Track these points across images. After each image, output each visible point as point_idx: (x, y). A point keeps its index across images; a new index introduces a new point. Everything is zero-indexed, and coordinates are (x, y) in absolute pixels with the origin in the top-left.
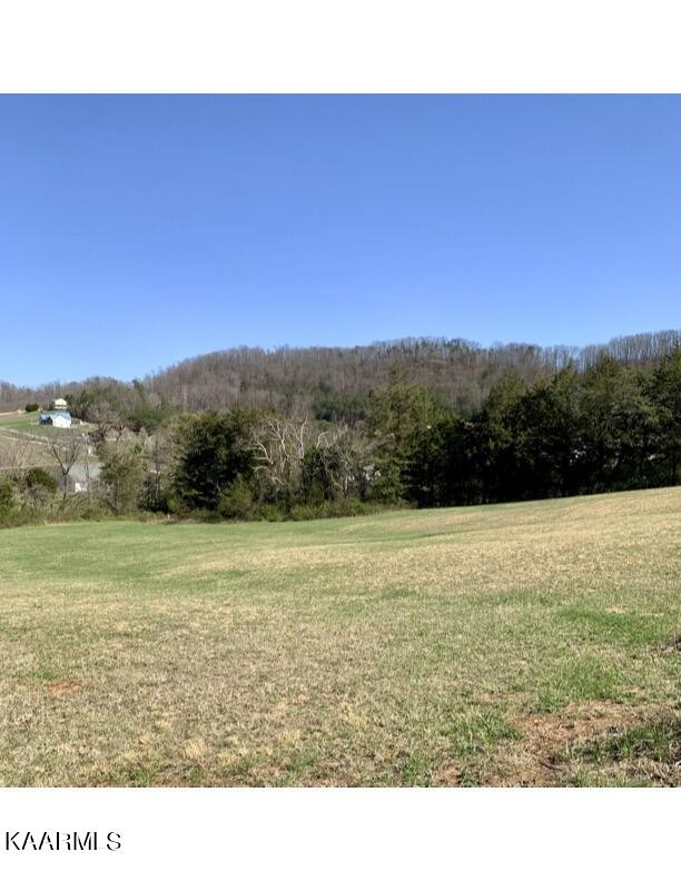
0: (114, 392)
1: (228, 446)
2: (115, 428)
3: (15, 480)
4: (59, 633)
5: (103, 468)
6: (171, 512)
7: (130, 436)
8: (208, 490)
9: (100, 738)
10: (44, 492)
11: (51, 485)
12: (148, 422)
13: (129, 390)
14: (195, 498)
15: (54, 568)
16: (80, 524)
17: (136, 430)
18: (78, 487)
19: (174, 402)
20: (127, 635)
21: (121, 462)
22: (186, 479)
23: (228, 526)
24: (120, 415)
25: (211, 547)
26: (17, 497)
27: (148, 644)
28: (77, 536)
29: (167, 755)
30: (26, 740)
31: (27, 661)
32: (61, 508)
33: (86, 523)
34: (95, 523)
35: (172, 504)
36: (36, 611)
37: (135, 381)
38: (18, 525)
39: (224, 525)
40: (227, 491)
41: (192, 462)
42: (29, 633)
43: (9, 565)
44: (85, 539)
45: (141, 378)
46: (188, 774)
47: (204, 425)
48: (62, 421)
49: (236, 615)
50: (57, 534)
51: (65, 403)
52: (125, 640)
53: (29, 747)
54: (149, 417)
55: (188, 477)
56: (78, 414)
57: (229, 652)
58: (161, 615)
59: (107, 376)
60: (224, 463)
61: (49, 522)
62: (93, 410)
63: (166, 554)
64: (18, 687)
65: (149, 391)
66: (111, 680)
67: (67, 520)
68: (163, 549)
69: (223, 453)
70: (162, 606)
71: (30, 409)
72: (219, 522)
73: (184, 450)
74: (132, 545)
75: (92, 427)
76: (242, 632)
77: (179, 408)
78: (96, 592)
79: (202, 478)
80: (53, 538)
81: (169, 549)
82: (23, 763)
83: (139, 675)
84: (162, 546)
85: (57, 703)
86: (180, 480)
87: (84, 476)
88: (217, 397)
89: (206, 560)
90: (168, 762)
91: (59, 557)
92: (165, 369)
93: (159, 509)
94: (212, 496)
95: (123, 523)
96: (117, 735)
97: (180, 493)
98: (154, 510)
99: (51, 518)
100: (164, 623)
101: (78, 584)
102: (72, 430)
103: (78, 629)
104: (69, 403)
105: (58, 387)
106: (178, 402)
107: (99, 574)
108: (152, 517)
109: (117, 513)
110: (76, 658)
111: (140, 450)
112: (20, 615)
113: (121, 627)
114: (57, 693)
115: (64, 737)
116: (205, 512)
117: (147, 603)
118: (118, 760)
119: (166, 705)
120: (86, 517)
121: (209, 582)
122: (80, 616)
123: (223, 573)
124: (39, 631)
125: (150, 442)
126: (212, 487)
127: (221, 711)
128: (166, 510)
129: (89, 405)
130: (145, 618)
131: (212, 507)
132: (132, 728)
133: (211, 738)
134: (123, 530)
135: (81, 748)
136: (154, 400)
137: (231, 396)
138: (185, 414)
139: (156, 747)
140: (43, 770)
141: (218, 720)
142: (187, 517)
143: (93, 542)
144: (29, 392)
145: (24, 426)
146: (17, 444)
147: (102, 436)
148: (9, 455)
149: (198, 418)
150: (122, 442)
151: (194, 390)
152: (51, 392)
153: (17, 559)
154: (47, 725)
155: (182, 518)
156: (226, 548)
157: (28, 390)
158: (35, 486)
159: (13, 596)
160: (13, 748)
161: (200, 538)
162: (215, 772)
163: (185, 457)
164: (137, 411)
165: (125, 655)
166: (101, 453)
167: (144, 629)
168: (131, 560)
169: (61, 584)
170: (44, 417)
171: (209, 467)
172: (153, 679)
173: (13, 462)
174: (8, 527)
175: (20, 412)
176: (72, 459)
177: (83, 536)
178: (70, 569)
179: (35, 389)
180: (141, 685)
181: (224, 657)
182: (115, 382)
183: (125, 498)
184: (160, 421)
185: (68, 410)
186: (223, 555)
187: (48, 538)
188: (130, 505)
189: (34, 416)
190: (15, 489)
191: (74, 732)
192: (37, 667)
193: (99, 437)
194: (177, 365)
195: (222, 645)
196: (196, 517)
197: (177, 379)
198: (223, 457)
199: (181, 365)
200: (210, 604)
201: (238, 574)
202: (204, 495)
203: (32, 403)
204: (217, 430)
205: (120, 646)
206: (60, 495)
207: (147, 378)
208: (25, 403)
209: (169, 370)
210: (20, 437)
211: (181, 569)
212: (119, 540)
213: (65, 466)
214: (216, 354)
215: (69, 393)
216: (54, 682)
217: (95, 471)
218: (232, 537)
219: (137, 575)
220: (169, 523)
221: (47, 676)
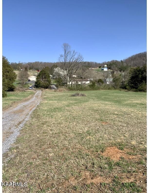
0: (117, 63)
1: (142, 74)
2: (116, 71)
3: (96, 81)
4: (104, 112)
5: (113, 79)
6: (127, 89)
7: (119, 72)
8: (136, 84)
9: (113, 135)
10: (101, 84)
11: (103, 82)
12: (123, 69)
13: (120, 62)
14: (133, 86)
15: (102, 99)
16: (107, 90)
17: (121, 71)
18: (108, 83)
19: (129, 65)
20: (117, 115)
21: (117, 78)
22: (131, 82)
23: (140, 93)
24: (117, 68)
25: (136, 98)
26: (96, 85)
27: (122, 117)
28: (107, 93)
29: (127, 142)
30: (98, 132)
31: (98, 117)
32: (104, 87)
33: (109, 90)
34: (110, 90)
35: (127, 87)
36: (99, 107)
37: (121, 61)
38: (96, 90)
39: (139, 93)
40: (140, 85)
41: (132, 78)
42: (98, 111)
43: (94, 97)
44: (108, 94)
45: (123, 60)
46: (132, 148)
47: (136, 70)
48: (106, 69)
49: (142, 114)
50: (103, 92)
51: (106, 66)
52: (117, 116)
53: (99, 134)
54: (123, 68)
55: (131, 81)
56: (109, 68)
57: (141, 122)
58: (124, 111)
59: (115, 60)
60: (140, 78)
61: (102, 90)
62: (112, 67)
63: (126, 98)
64: (96, 121)
65: (124, 63)
66: (114, 124)
67: (105, 90)
68: (125, 97)
69: (140, 76)
70: (125, 109)
71: (100, 67)
72: (138, 92)
73: (131, 75)
74: (118, 96)
75: (112, 71)
76: (144, 118)
77: (130, 66)
78: (110, 105)
79: (135, 81)
80: (102, 93)
81: (126, 97)
82: (98, 137)
83: (120, 124)
84: (124, 96)
85: (104, 126)
86: (129, 82)
87: (109, 81)
88: (140, 63)
89: (135, 100)
90: (127, 144)
91: (103, 97)
92: (128, 58)
93: (124, 88)
94: (136, 86)
95: (116, 91)
96: (116, 135)
97: (129, 85)
98: (123, 88)
99: (102, 89)
100: (125, 113)
101: (107, 103)
102: (107, 71)
103: (107, 112)
104: (107, 66)
105: (105, 63)
106: (130, 65)
107: (111, 101)
108: (123, 90)
109: (115, 89)
110: (107, 118)
111: (121, 75)
112: (96, 107)
113: (116, 113)
114: (104, 124)
115: (105, 133)
116: (135, 89)
117: (121, 108)
118: (116, 141)
119: (126, 131)
120: (109, 89)
121: (135, 105)
122: (107, 109)
123: (139, 104)
124: (100, 111)
125: (123, 73)
126: (137, 84)
127: (139, 135)
128: (126, 89)
129: (111, 66)
130: (121, 112)
131: (136, 88)
132: (119, 135)
133: (137, 141)
134: (116, 92)
135: (109, 136)
136: (125, 65)
137: (144, 63)
138: (132, 67)
139: (125, 140)
140: (101, 139)
141: (139, 137)
142: (130, 90)
143: (110, 94)
144: (100, 64)
145: (98, 71)
146: (97, 74)
147: (113, 72)
148: (95, 76)
149: (135, 68)
150: (117, 74)
151: (134, 62)
152: (104, 64)
153: (95, 96)
154: (102, 130)
155: (129, 90)
156: (139, 98)
157: (100, 63)
158: (100, 82)
159: (95, 104)
160: (96, 133)
161: (133, 95)
162: (139, 149)
163: (131, 77)
164: (121, 67)
165: (117, 119)
166: (113, 76)
167: (121, 114)
168: (118, 99)
169: (103, 102)
170: (102, 69)
171: (136, 79)
172: (123, 125)
173: (96, 78)
174: (94, 90)
175: (98, 68)
176: (107, 77)
177: (108, 93)
178: (105, 99)
179: (101, 63)
180: (121, 126)
181: (139, 123)
182: (117, 61)
183: (117, 86)
184: (126, 69)
185: (107, 67)
186: (139, 99)
187: (101, 93)
188: (118, 87)
189: (100, 68)
190: (96, 83)
191: (107, 133)
192: (100, 118)
193: (113, 73)
194: (131, 57)
195: (139, 120)
196: (132, 91)
197: (131, 60)
198: (140, 77)
199: (132, 56)
200: (136, 111)
201: (143, 104)
202: (135, 86)
203: (100, 66)
204: (139, 71)
205: (116, 117)
206: (104, 84)
207: (124, 60)
208: (99, 66)
209: (129, 58)
210: (97, 73)
211: (129, 102)
212: (115, 94)
213: (106, 79)
214: (140, 53)
215: (107, 64)
216: (103, 122)
217: (111, 80)
218: (141, 96)
219: (119, 102)
220: (126, 91)
221: (101, 120)
